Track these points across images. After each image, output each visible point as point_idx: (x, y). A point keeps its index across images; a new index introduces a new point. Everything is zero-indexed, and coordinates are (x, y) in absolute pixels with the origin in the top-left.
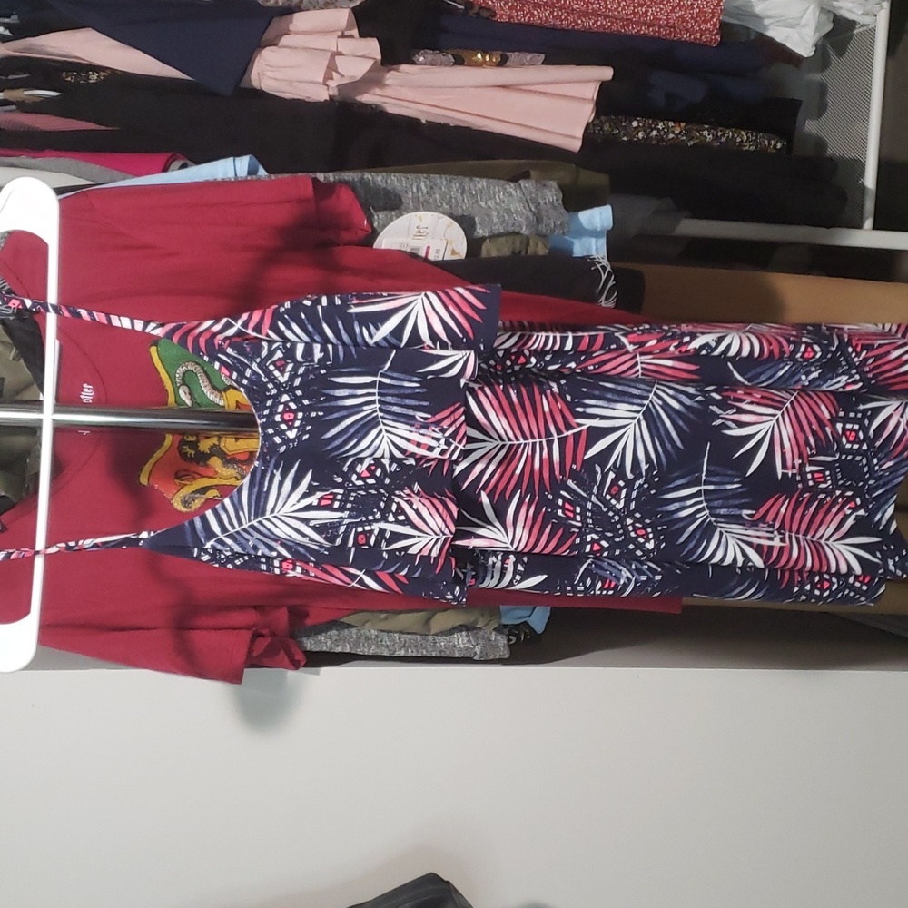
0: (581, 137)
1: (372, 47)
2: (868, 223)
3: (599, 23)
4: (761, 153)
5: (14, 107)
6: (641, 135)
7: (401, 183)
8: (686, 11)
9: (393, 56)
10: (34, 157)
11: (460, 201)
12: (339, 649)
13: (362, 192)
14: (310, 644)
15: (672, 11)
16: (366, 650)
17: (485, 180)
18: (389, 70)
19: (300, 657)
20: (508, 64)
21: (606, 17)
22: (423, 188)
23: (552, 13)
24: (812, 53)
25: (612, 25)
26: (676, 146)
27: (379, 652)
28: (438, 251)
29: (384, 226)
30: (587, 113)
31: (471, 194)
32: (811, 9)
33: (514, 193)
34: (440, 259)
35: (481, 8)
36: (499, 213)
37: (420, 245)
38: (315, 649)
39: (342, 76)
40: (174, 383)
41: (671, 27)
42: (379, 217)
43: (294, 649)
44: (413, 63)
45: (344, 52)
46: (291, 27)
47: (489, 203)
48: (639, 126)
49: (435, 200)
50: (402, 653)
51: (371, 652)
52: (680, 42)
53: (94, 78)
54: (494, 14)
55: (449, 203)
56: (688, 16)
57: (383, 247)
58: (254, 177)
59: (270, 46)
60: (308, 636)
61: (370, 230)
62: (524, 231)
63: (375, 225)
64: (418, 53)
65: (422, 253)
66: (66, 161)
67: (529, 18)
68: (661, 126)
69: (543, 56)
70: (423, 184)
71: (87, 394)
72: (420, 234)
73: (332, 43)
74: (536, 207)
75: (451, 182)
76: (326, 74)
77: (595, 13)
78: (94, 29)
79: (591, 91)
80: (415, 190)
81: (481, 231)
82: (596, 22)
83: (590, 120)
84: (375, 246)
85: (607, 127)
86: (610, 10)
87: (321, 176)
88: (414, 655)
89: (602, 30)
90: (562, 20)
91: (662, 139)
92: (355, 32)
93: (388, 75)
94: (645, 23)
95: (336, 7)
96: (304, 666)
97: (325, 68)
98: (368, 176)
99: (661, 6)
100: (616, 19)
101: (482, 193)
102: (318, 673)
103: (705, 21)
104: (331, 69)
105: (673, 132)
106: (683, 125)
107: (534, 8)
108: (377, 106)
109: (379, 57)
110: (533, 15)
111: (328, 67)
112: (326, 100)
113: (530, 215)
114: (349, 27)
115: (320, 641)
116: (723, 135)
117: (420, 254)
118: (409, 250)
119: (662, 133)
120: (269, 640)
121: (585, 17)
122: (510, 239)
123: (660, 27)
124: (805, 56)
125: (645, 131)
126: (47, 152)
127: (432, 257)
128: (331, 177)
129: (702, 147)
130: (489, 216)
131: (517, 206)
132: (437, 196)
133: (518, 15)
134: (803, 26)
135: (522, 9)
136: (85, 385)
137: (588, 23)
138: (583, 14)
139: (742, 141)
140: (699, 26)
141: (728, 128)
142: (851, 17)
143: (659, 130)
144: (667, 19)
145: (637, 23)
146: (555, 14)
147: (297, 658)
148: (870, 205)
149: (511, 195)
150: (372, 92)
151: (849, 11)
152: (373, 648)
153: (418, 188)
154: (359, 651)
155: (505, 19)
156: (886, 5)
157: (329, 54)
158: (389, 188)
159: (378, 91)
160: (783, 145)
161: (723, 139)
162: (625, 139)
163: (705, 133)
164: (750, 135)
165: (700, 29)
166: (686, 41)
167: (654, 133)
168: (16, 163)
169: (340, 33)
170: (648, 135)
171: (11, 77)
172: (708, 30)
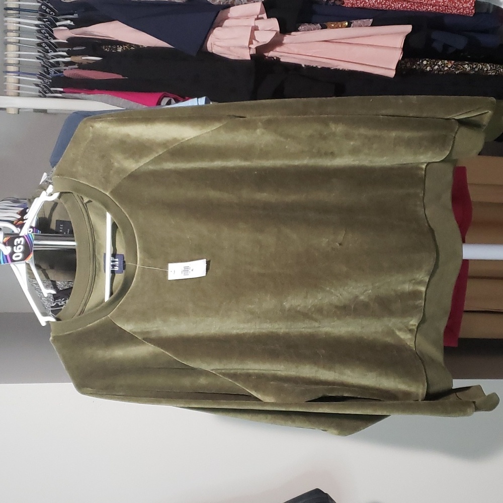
0: (395, 69)
1: (274, 23)
3: (404, 5)
4: (498, 76)
5: (76, 66)
6: (428, 69)
9: (286, 28)
10: (88, 94)
18: (286, 35)
20: (352, 26)
21: (408, 1)
23: (376, 1)
25: (411, 6)
26: (449, 74)
30: (398, 55)
39: (258, 42)
41: (446, 6)
44: (298, 31)
46: (229, 15)
48: (427, 64)
52: (451, 14)
53: (120, 50)
54: (344, 3)
59: (218, 27)
64: (300, 26)
66: (106, 96)
68: (440, 63)
69: (371, 21)
73: (252, 23)
76: (249, 42)
78: (119, 21)
79: (400, 42)
82: (402, 5)
83: (400, 59)
85: (408, 65)
89: (405, 9)
90: (382, 5)
91: (441, 71)
92: (265, 16)
93: (285, 38)
94: (431, 5)
100: (414, 3)
103: (466, 2)
104: (252, 38)
105: (447, 67)
106: (453, 62)
108: (277, 58)
109: (279, 30)
110: (366, 3)
111: (250, 38)
114: (261, 13)
116: (476, 67)
119: (441, 67)
121: (396, 3)
123: (440, 6)
125: (431, 66)
126: (95, 91)
129: (464, 74)
133: (357, 3)
137: (398, 6)
138: (395, 0)
139: (487, 70)
140: (463, 5)
141: (479, 63)
143: (439, 66)
144: (444, 2)
145: (426, 5)
146: (378, 1)
150: (275, 50)
155: (350, 5)
157: (251, 29)
159: (278, 49)
161: (476, 70)
163: (466, 66)
164: (492, 66)
165: (463, 7)
166: (454, 14)
167: (436, 67)
168: (80, 97)
169: (256, 17)
170: (432, 68)
171: (74, 49)
172: (468, 7)
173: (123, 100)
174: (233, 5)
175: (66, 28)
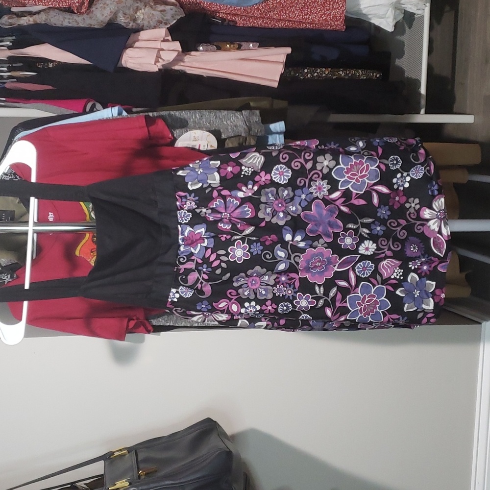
0: (278, 80)
1: (177, 45)
2: (423, 111)
3: (286, 24)
4: (369, 80)
5: (15, 80)
6: (309, 76)
7: (187, 115)
8: (327, 16)
9: (187, 48)
10: (25, 103)
11: (214, 121)
12: (168, 324)
13: (170, 120)
14: (155, 322)
15: (321, 17)
16: (180, 324)
17: (226, 111)
18: (186, 55)
19: (150, 328)
20: (242, 48)
21: (289, 21)
22: (198, 116)
23: (263, 21)
24: (393, 30)
25: (292, 25)
26: (327, 80)
27: (186, 325)
28: (204, 146)
29: (180, 136)
30: (280, 69)
31: (220, 118)
32: (390, 10)
33: (239, 116)
34: (206, 149)
35: (229, 21)
36: (231, 127)
37: (196, 145)
38: (157, 324)
39: (164, 60)
40: (88, 211)
41: (321, 24)
42: (176, 132)
43: (148, 325)
44: (197, 50)
45: (164, 49)
46: (140, 38)
47: (228, 122)
48: (308, 72)
49: (203, 122)
50: (196, 325)
51: (182, 325)
52: (326, 30)
53: (51, 65)
54: (237, 23)
55: (209, 123)
56: (329, 19)
57: (179, 146)
58: (121, 117)
59: (130, 47)
60: (154, 319)
61: (173, 138)
62: (243, 135)
63: (175, 136)
64: (199, 46)
65: (197, 147)
66: (40, 105)
67: (253, 24)
68: (319, 71)
69: (258, 44)
70: (197, 115)
71: (51, 217)
72: (195, 139)
73: (158, 45)
74: (249, 124)
75: (210, 113)
76: (156, 59)
77: (284, 20)
78: (49, 43)
79: (283, 59)
80: (194, 118)
81: (223, 136)
82: (285, 24)
83: (283, 72)
84: (175, 146)
85: (292, 73)
86: (291, 18)
87: (151, 114)
88: (202, 325)
89: (287, 27)
90: (268, 24)
91: (320, 77)
92: (170, 38)
93: (186, 58)
94: (308, 23)
95: (160, 28)
96: (153, 332)
97: (155, 57)
98: (172, 113)
99: (316, 15)
100: (294, 22)
101: (224, 117)
102: (159, 335)
103: (337, 21)
104: (158, 57)
105: (325, 73)
106: (330, 69)
107: (255, 19)
108: (182, 71)
109: (181, 50)
110: (254, 23)
111: (156, 56)
112: (157, 72)
113: (246, 127)
114: (166, 36)
115: (160, 321)
116: (350, 73)
117: (196, 148)
118: (191, 146)
119: (319, 74)
120: (135, 321)
121: (279, 22)
122: (237, 138)
123: (316, 24)
124: (390, 31)
125: (311, 74)
126: (31, 101)
127: (202, 149)
128: (155, 114)
129: (340, 79)
130: (227, 129)
131: (240, 123)
132: (204, 120)
133: (247, 23)
134: (388, 18)
135: (249, 20)
136: (50, 213)
137: (281, 25)
138: (278, 20)
139: (359, 75)
140: (334, 23)
141: (352, 69)
142: (411, 11)
143: (318, 73)
144: (319, 21)
145: (304, 23)
146: (265, 21)
147: (149, 329)
148: (423, 102)
149: (238, 118)
150: (179, 64)
151: (410, 8)
152: (183, 323)
153: (195, 117)
154: (177, 325)
155: (241, 25)
156: (428, 5)
157: (157, 50)
158: (182, 117)
159: (182, 64)
160: (380, 75)
161: (350, 75)
162: (302, 78)
163: (341, 72)
164: (363, 72)
165: (335, 25)
166: (329, 30)
167: (316, 74)
168: (18, 106)
169: (162, 39)
170: (313, 75)
171: (14, 65)
172: (339, 24)
173: (55, 107)
174: (143, 30)
175: (6, 48)
